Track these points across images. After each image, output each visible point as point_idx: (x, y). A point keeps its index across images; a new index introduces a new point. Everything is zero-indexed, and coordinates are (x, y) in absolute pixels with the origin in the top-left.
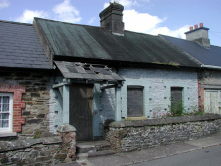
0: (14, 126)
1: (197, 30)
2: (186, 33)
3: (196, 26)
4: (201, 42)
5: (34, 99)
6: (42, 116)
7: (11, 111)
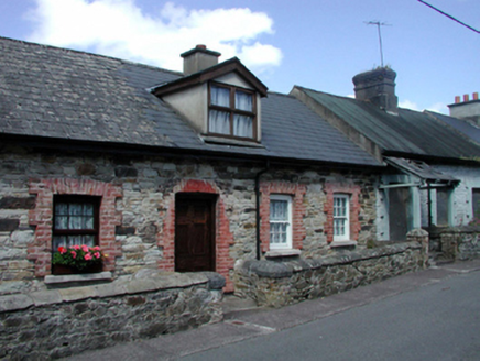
0: (352, 232)
1: (466, 103)
2: (450, 106)
3: (466, 97)
4: (476, 122)
5: (366, 201)
6: (371, 221)
7: (347, 215)
